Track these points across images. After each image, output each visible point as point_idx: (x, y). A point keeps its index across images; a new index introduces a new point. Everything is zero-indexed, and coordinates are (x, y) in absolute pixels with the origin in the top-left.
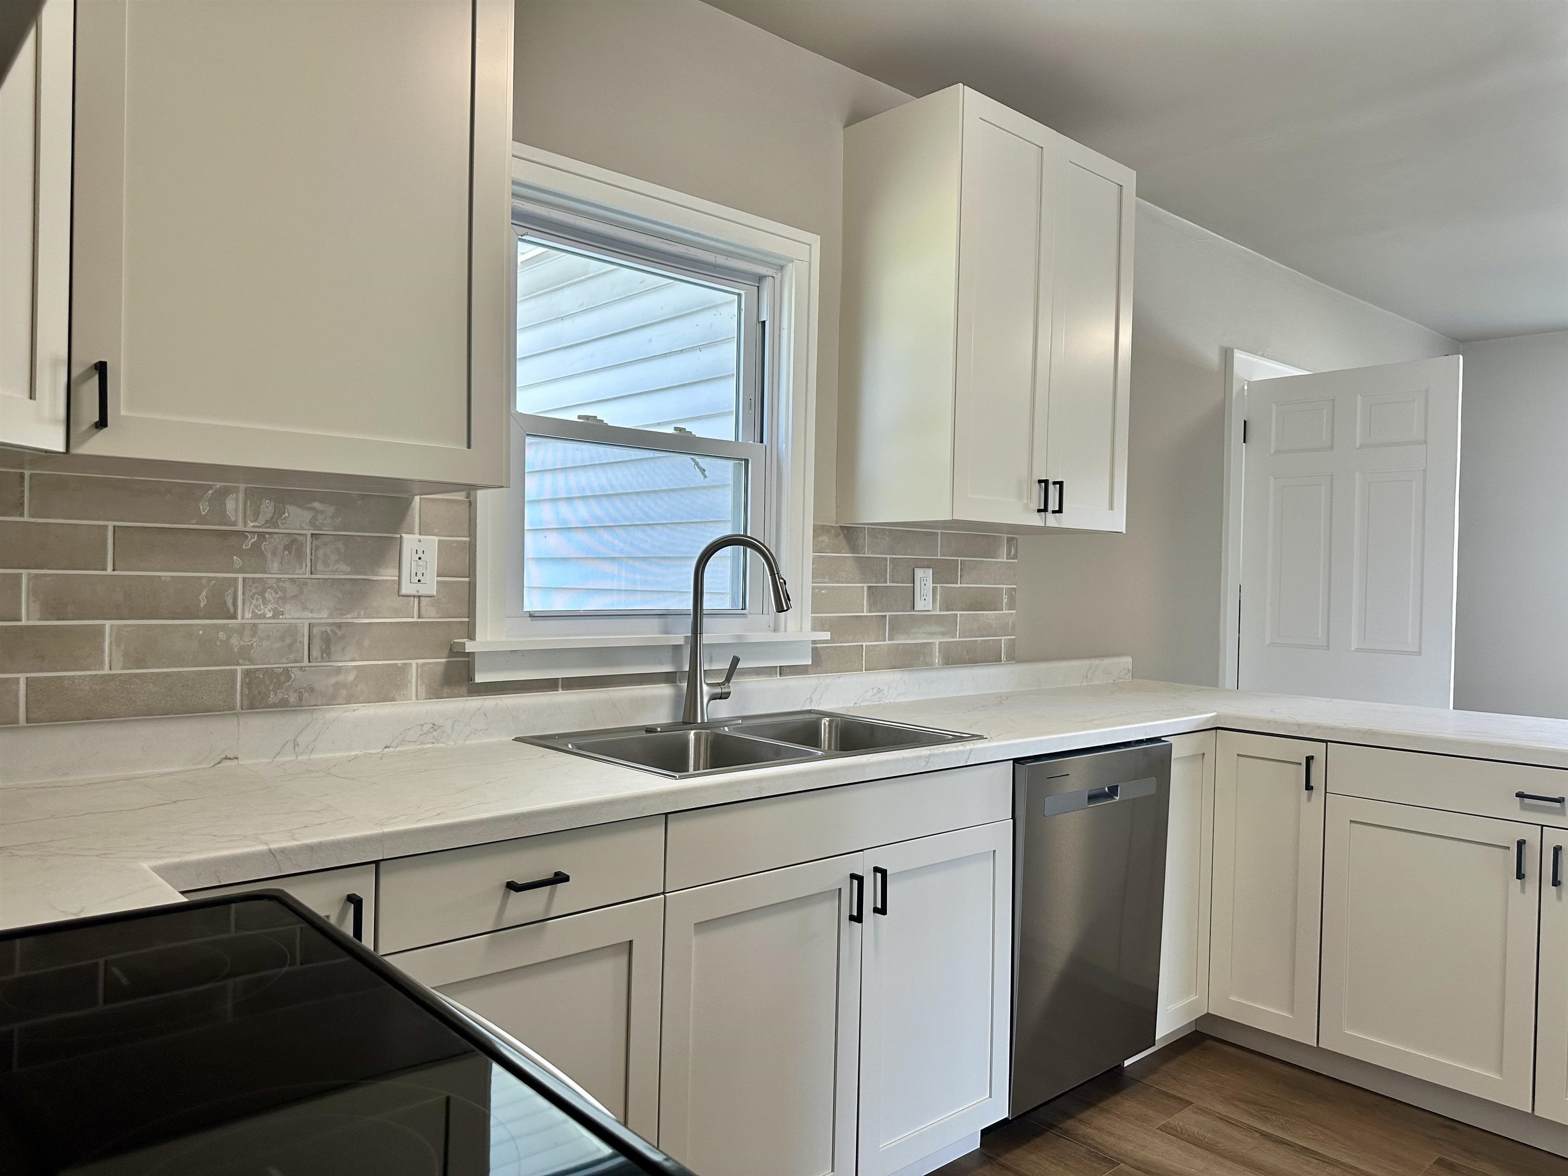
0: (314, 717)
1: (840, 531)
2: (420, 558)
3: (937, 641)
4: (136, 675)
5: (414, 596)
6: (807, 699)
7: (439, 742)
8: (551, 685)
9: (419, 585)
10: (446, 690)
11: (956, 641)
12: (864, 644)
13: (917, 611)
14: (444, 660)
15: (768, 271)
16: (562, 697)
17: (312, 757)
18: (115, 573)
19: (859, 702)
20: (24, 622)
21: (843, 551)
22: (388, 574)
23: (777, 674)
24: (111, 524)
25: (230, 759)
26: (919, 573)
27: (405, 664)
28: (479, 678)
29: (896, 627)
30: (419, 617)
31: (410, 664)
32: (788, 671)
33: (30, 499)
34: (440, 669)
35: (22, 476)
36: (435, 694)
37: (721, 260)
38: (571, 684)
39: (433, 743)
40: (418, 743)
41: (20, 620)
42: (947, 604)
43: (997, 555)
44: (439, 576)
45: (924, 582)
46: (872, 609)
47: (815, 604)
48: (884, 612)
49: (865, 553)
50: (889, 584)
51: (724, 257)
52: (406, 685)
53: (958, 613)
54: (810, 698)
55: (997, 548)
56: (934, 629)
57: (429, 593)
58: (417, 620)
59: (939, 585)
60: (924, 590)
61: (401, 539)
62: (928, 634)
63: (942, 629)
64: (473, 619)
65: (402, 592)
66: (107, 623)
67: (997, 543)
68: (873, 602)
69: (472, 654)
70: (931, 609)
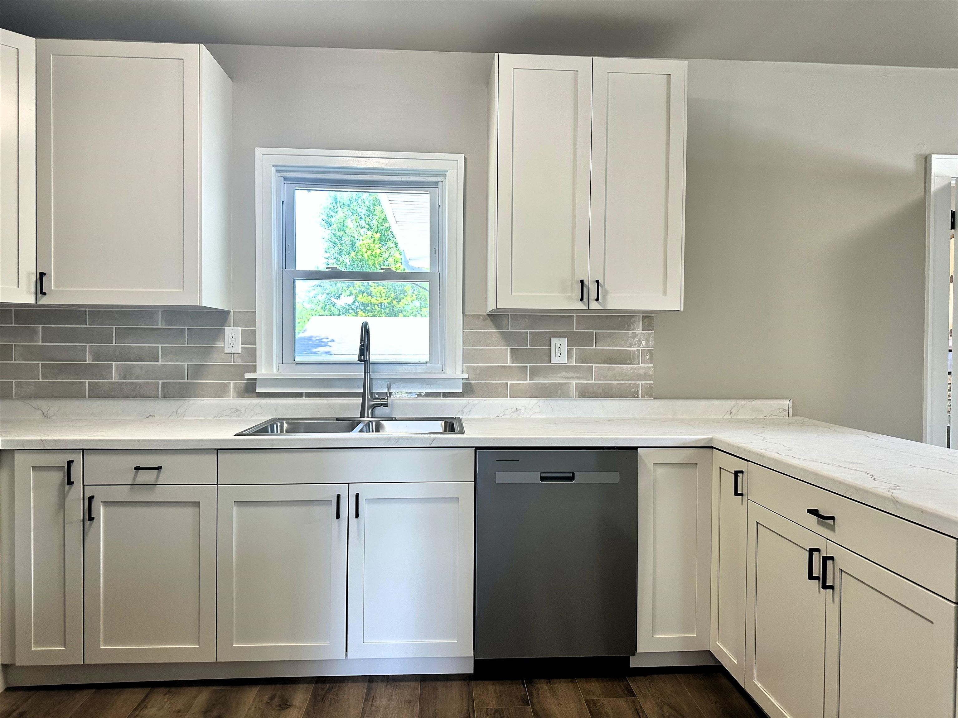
0: (185, 402)
1: (488, 317)
2: (233, 337)
4: (124, 382)
5: (231, 354)
6: (459, 412)
7: (239, 417)
8: (299, 395)
9: (232, 349)
10: (246, 395)
11: (592, 383)
12: (509, 382)
14: (246, 382)
15: (437, 179)
16: (304, 401)
17: (184, 418)
18: (116, 345)
19: (500, 415)
20: (87, 362)
21: (490, 329)
22: (219, 345)
23: (441, 397)
24: (114, 327)
25: (152, 416)
27: (228, 382)
28: (258, 390)
29: (534, 373)
30: (234, 363)
31: (230, 383)
32: (449, 395)
33: (89, 319)
34: (243, 386)
35: (86, 311)
36: (241, 395)
37: (405, 179)
38: (310, 395)
39: (236, 417)
40: (230, 416)
41: (86, 361)
42: (583, 359)
43: (632, 328)
44: (241, 345)
45: (559, 346)
46: (515, 362)
47: (466, 359)
48: (526, 364)
49: (509, 329)
50: (529, 347)
51: (408, 177)
52: (228, 391)
53: (594, 365)
54: (462, 411)
55: (631, 323)
56: (570, 375)
57: (237, 352)
58: (232, 364)
59: (574, 348)
60: (558, 350)
61: (224, 329)
62: (566, 378)
63: (578, 375)
64: (257, 364)
65: (225, 352)
66: (114, 363)
67: (631, 321)
68: (516, 358)
69: (255, 379)
70: (566, 362)
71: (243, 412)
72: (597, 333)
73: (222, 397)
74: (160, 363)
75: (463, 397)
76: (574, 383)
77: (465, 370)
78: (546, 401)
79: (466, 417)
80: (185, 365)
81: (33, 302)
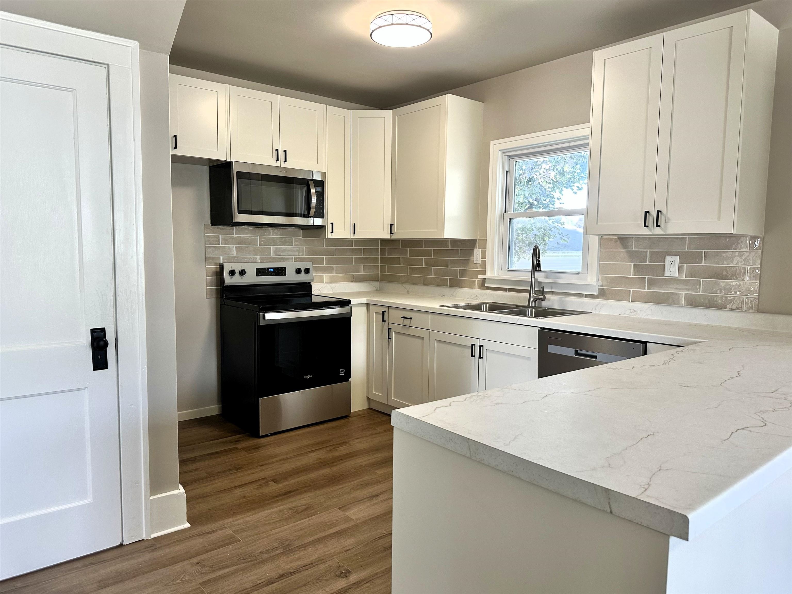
0: (456, 289)
1: (618, 240)
2: (477, 254)
4: (435, 277)
5: (477, 264)
6: (593, 309)
7: (477, 300)
8: (505, 290)
9: (477, 261)
10: (482, 288)
11: (699, 294)
12: (631, 290)
13: (665, 277)
14: (481, 280)
16: (508, 293)
17: (455, 298)
19: (622, 314)
20: (423, 267)
21: (619, 248)
22: (471, 258)
23: (583, 297)
24: (433, 249)
25: (444, 296)
26: (668, 258)
28: (486, 285)
29: (651, 283)
31: (476, 280)
32: (589, 296)
34: (480, 282)
36: (480, 287)
37: (572, 144)
38: (511, 290)
40: (473, 299)
42: (691, 274)
43: (739, 247)
44: (481, 259)
45: (671, 262)
46: (636, 274)
47: (601, 270)
48: (645, 276)
49: (633, 249)
50: (648, 263)
51: (573, 142)
52: (475, 285)
53: (702, 279)
54: (595, 308)
55: (738, 243)
56: (680, 286)
57: (479, 263)
58: (477, 269)
59: (685, 265)
60: (671, 266)
61: (474, 250)
62: (676, 289)
63: (687, 287)
64: (486, 270)
65: (474, 263)
66: (432, 267)
67: (739, 241)
68: (637, 271)
69: (485, 279)
70: (677, 276)
71: (479, 297)
72: (706, 252)
73: (472, 288)
74: (449, 268)
75: (598, 298)
76: (684, 293)
77: (600, 278)
78: (657, 306)
79: (597, 313)
80: (458, 269)
81: (389, 238)
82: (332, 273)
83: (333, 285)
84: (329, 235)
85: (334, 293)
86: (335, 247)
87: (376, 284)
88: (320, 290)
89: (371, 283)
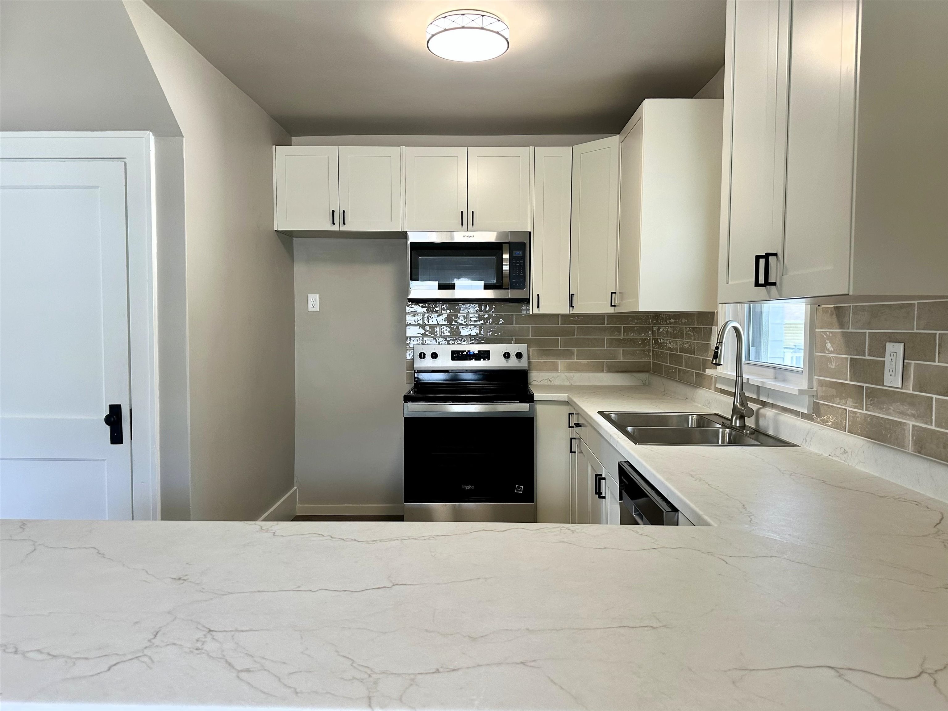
1: (833, 311)
3: (911, 423)
6: (804, 439)
10: (717, 389)
11: (931, 429)
12: (848, 409)
13: (885, 387)
19: (832, 455)
21: (833, 327)
23: (799, 416)
26: (889, 346)
28: (717, 386)
32: (804, 416)
42: (921, 385)
45: (892, 357)
46: (853, 379)
48: (862, 383)
49: (850, 328)
50: (867, 357)
53: (934, 397)
54: (806, 438)
56: (905, 409)
59: (910, 362)
60: (891, 365)
62: (901, 413)
63: (915, 413)
66: (684, 354)
68: (854, 372)
70: (900, 386)
72: (940, 337)
74: (695, 356)
75: (813, 420)
77: (815, 384)
78: (872, 446)
82: (571, 359)
83: (572, 374)
84: (534, 310)
85: (571, 385)
86: (576, 326)
87: (643, 376)
88: (550, 381)
89: (636, 375)
